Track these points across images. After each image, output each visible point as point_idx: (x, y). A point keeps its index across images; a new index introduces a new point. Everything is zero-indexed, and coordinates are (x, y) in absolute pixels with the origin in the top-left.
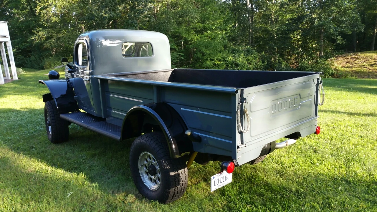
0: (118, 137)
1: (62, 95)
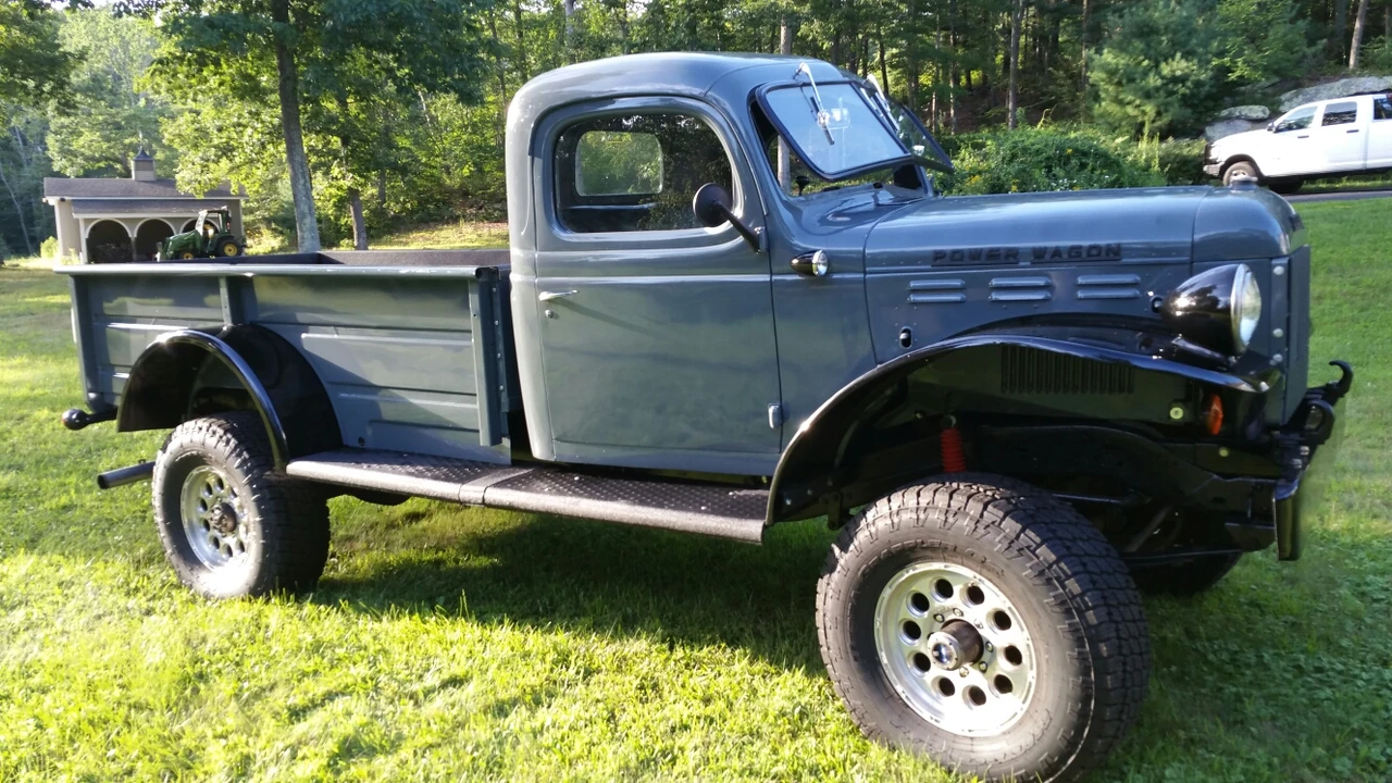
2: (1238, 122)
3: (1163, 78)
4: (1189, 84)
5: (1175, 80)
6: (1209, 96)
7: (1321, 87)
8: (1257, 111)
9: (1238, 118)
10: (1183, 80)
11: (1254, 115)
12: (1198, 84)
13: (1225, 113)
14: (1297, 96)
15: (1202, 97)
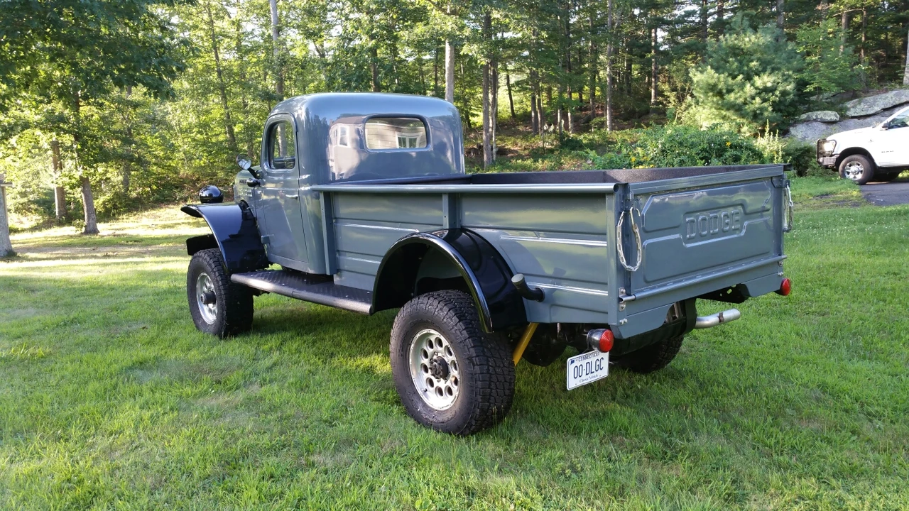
0: (365, 307)
1: (232, 236)
2: (815, 124)
3: (757, 88)
4: (777, 93)
5: (766, 90)
6: (792, 104)
7: (878, 97)
8: (831, 115)
9: (815, 120)
10: (771, 90)
11: (828, 119)
12: (784, 93)
13: (804, 116)
14: (860, 104)
15: (787, 104)
